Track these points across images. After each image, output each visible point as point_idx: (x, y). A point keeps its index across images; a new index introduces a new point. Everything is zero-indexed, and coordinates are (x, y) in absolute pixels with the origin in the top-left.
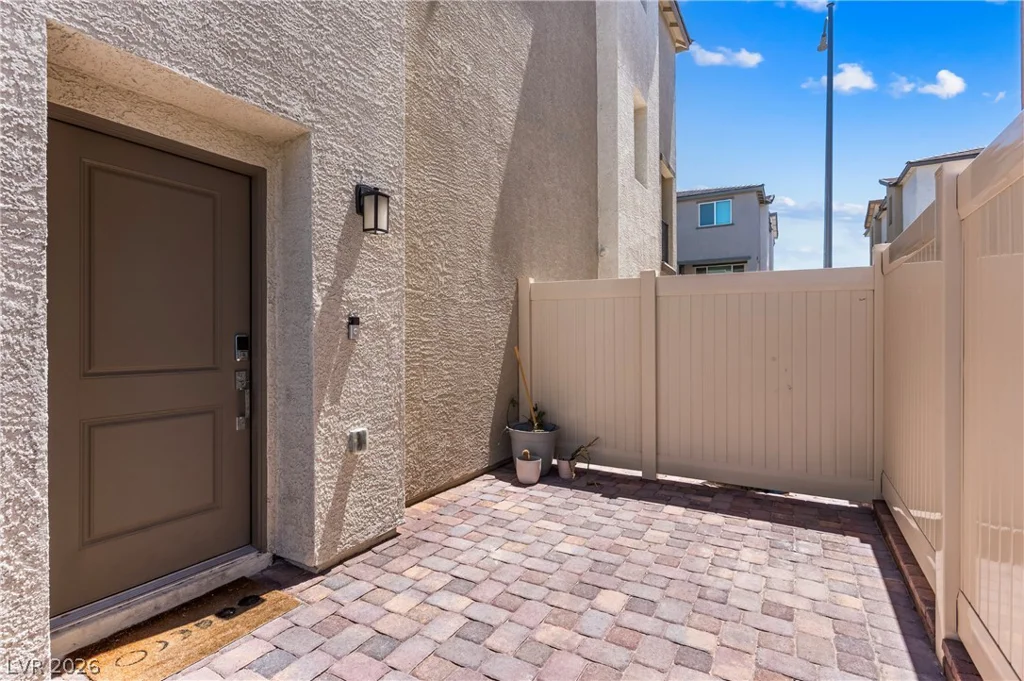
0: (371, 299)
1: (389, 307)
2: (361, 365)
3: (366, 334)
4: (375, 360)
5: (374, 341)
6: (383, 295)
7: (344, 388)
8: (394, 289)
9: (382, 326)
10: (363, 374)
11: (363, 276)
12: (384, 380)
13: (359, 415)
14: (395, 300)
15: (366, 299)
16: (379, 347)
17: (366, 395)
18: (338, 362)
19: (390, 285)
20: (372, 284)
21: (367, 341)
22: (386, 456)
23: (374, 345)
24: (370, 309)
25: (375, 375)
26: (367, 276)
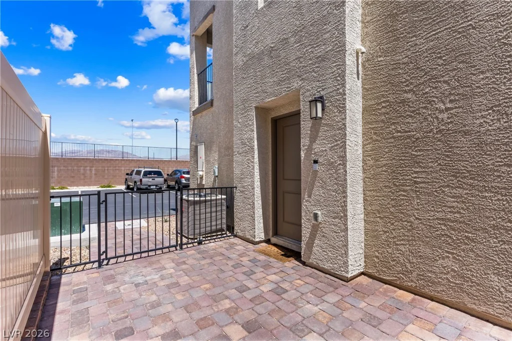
0: (326, 150)
1: (336, 152)
2: (321, 182)
3: (323, 168)
4: (329, 180)
5: (328, 171)
6: (332, 147)
7: (313, 192)
8: (339, 142)
9: (332, 163)
10: (322, 187)
11: (322, 140)
12: (333, 191)
13: (321, 206)
14: (340, 148)
15: (323, 151)
16: (331, 174)
17: (324, 197)
18: (311, 180)
19: (337, 141)
20: (327, 142)
21: (324, 171)
22: (336, 233)
23: (328, 173)
24: (325, 155)
25: (328, 188)
26: (324, 139)
